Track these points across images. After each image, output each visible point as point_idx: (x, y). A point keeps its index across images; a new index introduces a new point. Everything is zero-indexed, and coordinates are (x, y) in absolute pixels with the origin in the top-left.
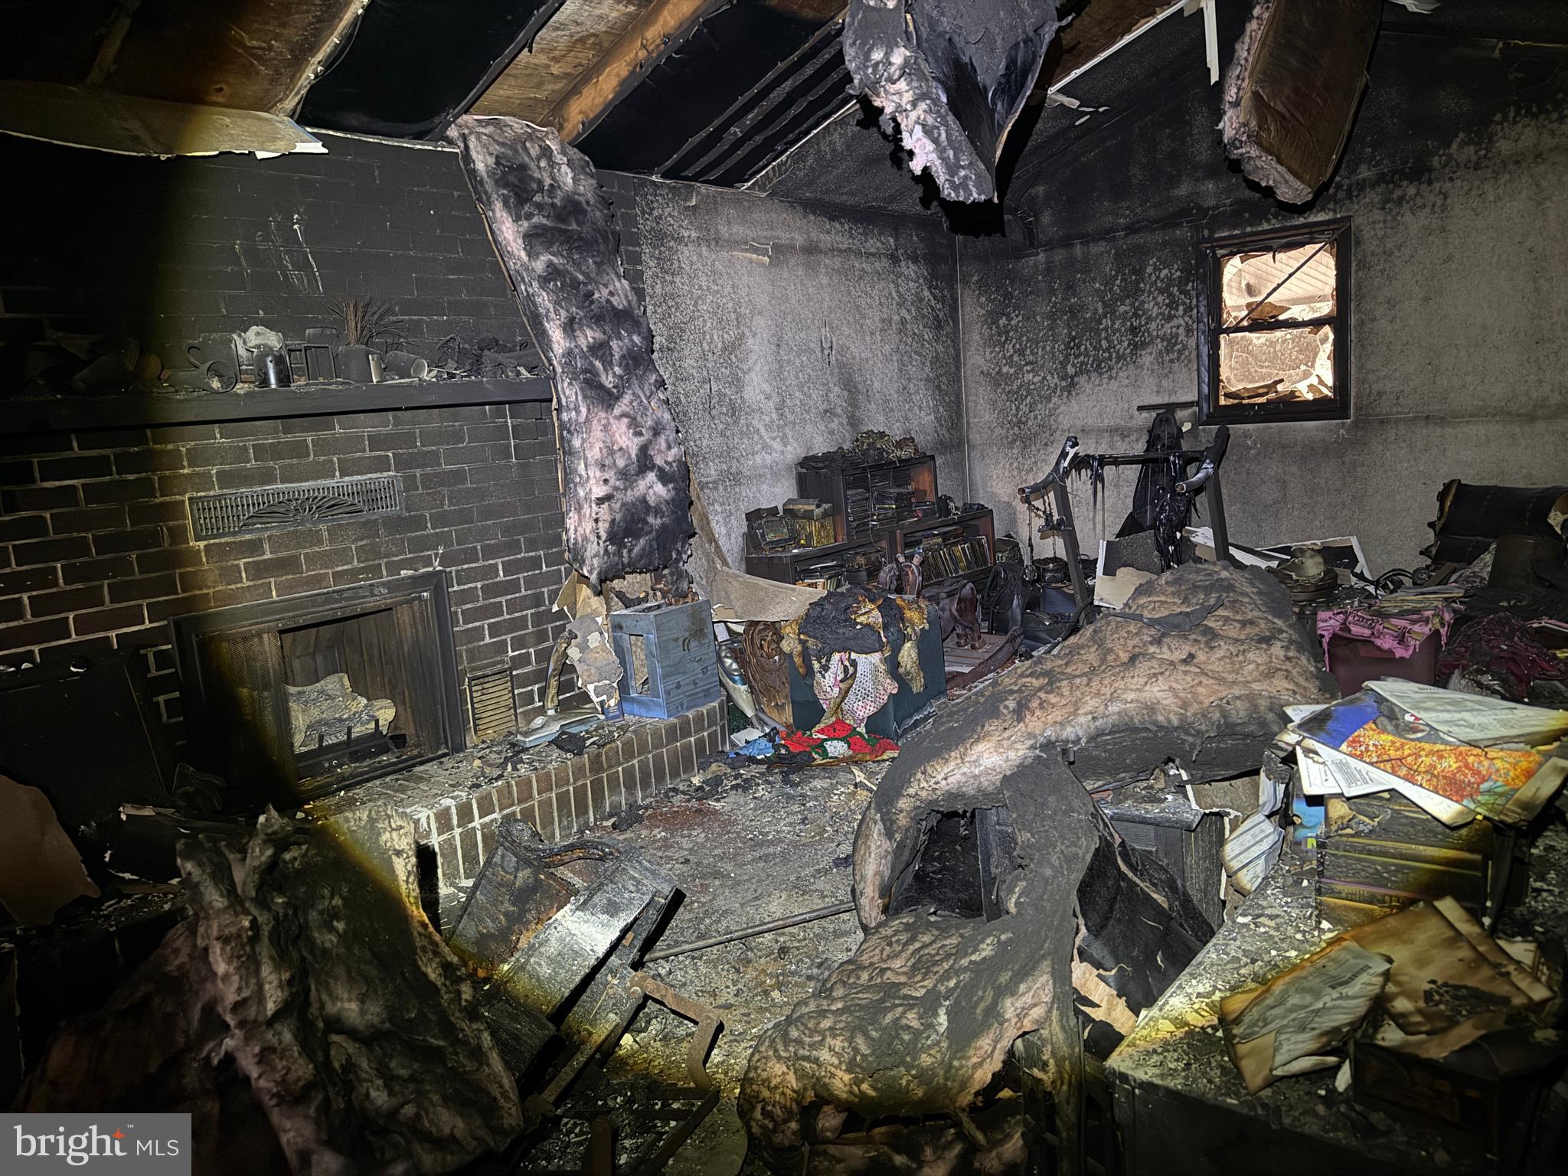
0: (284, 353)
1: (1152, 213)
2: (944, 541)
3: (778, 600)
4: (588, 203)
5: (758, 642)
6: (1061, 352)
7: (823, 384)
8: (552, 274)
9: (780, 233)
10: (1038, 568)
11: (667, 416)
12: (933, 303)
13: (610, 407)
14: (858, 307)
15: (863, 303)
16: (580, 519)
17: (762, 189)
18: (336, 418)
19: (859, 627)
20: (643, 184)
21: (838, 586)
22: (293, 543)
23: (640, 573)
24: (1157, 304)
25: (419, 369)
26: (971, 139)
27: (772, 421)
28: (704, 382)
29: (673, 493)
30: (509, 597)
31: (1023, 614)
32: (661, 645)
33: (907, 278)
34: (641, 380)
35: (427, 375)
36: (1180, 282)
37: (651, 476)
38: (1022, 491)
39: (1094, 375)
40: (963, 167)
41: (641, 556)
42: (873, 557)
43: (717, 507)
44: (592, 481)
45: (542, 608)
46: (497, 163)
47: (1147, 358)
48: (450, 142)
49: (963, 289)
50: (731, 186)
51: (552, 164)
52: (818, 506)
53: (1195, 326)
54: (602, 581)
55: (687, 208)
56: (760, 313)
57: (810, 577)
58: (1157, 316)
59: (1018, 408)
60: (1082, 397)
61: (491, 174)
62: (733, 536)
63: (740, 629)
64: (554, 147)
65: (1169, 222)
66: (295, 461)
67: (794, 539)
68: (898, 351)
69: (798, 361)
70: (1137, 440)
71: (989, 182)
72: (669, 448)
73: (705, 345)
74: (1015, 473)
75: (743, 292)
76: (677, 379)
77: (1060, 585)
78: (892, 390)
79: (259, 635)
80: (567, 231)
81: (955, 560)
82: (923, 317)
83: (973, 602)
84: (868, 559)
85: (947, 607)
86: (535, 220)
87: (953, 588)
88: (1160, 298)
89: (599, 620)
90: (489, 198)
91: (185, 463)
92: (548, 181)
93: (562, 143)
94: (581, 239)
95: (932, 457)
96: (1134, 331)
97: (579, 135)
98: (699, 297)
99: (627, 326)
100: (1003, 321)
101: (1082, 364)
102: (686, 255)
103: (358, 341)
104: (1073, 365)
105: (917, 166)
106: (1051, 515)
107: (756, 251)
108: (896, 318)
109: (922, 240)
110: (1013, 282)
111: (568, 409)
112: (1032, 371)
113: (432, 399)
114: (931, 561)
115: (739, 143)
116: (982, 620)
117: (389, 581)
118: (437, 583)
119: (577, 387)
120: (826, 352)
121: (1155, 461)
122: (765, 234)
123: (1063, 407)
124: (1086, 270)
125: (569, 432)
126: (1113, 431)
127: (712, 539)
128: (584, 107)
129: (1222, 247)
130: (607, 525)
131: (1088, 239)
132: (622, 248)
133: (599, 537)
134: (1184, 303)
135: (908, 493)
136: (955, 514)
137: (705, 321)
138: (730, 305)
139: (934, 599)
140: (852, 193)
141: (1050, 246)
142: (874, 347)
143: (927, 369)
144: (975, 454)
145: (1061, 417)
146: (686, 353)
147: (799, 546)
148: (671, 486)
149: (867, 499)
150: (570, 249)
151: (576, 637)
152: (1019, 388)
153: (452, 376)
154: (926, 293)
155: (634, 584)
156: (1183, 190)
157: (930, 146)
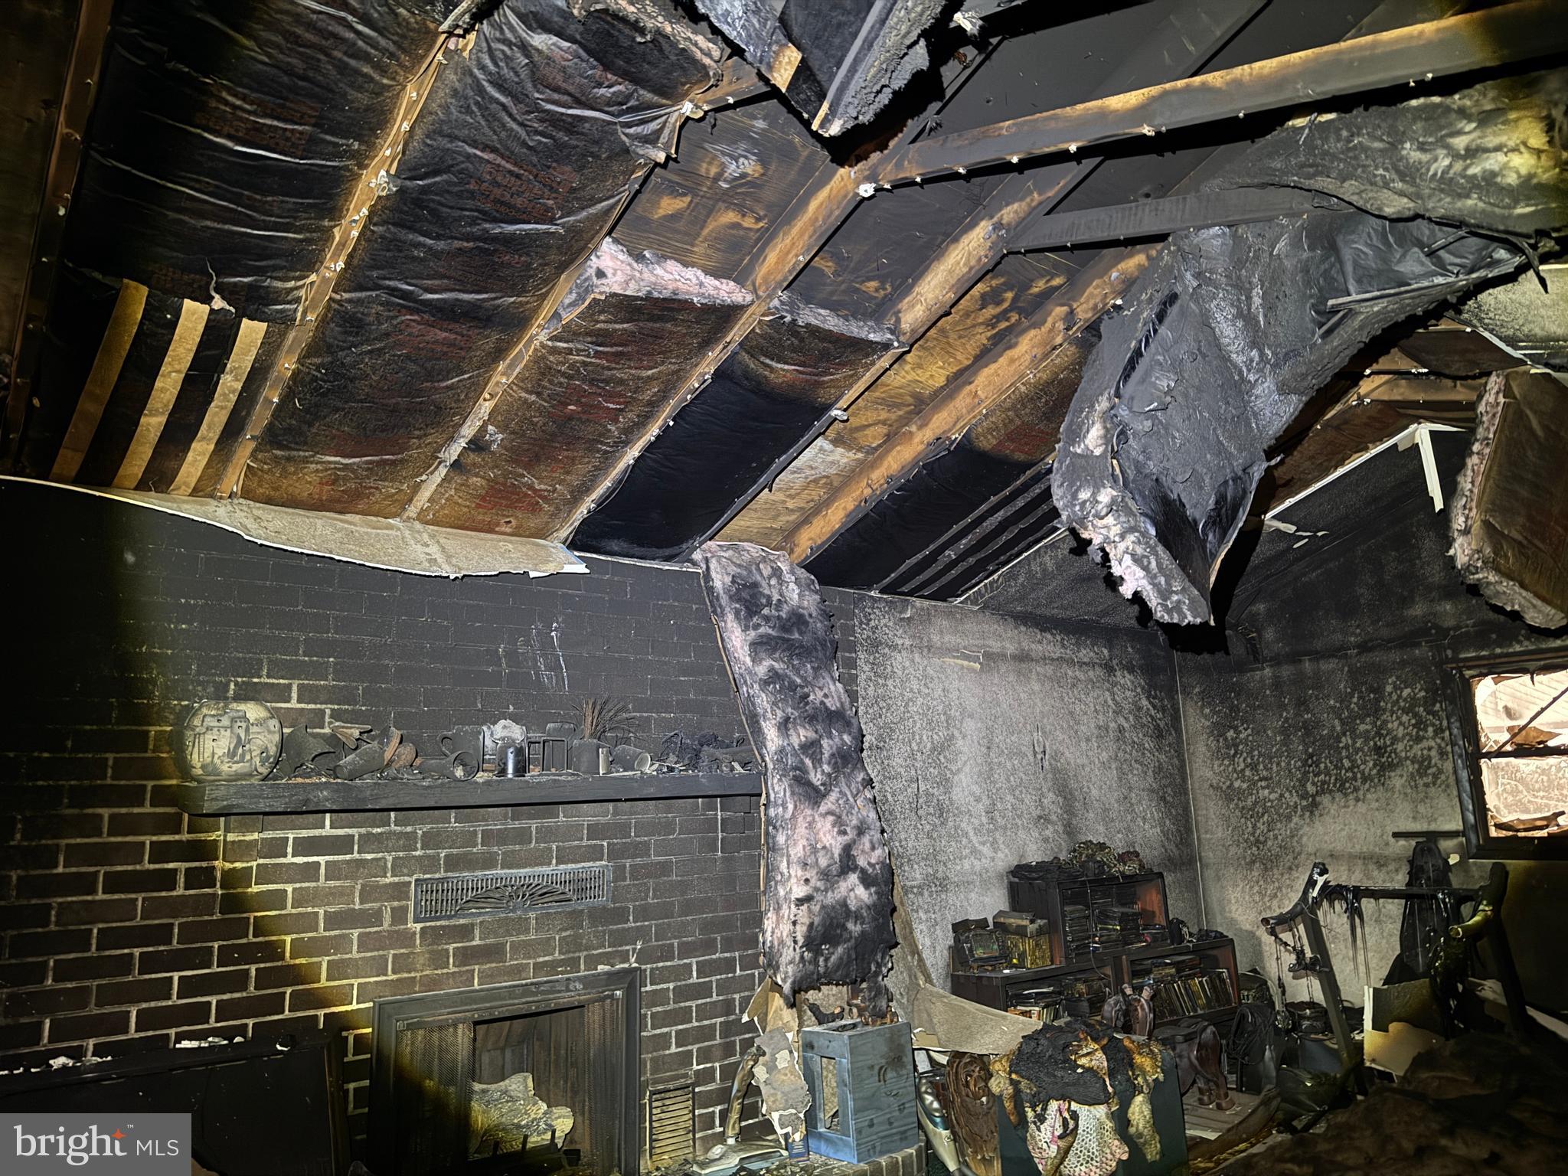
0: (525, 745)
1: (1385, 633)
2: (1178, 972)
3: (988, 1028)
4: (810, 615)
5: (963, 1077)
6: (1298, 769)
7: (1035, 789)
8: (774, 677)
9: (991, 642)
10: (1292, 1014)
11: (873, 815)
12: (1153, 712)
13: (816, 804)
14: (1071, 713)
15: (1078, 708)
16: (778, 921)
17: (975, 603)
18: (561, 807)
19: (1080, 1070)
20: (862, 598)
21: (1056, 1017)
22: (501, 931)
23: (837, 985)
24: (1401, 724)
25: (642, 762)
26: (1183, 567)
27: (982, 825)
28: (912, 781)
29: (875, 897)
30: (700, 1002)
31: (1278, 1069)
32: (855, 1073)
33: (1123, 687)
34: (848, 777)
35: (649, 769)
36: (1426, 702)
37: (853, 878)
38: (1265, 921)
39: (1338, 795)
40: (1176, 593)
41: (840, 964)
42: (1096, 985)
43: (921, 914)
44: (793, 880)
45: (732, 1017)
46: (733, 582)
47: (1397, 780)
48: (694, 564)
49: (1184, 700)
50: (945, 600)
51: (781, 582)
52: (1032, 922)
53: (1449, 748)
54: (797, 990)
55: (902, 619)
56: (971, 716)
57: (1024, 1004)
58: (1404, 736)
59: (1254, 826)
60: (1328, 819)
61: (727, 591)
62: (938, 948)
63: (943, 1060)
64: (784, 567)
65: (1408, 641)
66: (517, 847)
67: (1005, 957)
68: (1116, 758)
69: (1009, 765)
70: (1397, 870)
71: (1204, 606)
72: (873, 848)
73: (914, 745)
74: (1257, 898)
75: (954, 695)
76: (885, 777)
77: (1320, 1036)
78: (1112, 799)
79: (455, 1026)
80: (788, 640)
81: (1192, 996)
82: (1143, 726)
83: (1217, 1050)
84: (1090, 987)
85: (1185, 1053)
86: (762, 630)
87: (1191, 1030)
88: (1405, 718)
89: (790, 1036)
90: (723, 610)
91: (419, 845)
92: (776, 597)
93: (791, 565)
94: (802, 646)
95: (1160, 875)
96: (1379, 750)
97: (807, 557)
98: (910, 700)
99: (837, 726)
100: (1231, 734)
101: (1324, 782)
102: (899, 661)
103: (592, 735)
104: (1314, 784)
105: (1127, 591)
106: (1302, 951)
107: (967, 658)
108: (1113, 725)
109: (1138, 651)
110: (1238, 695)
111: (776, 805)
112: (1267, 787)
113: (651, 791)
114: (1163, 994)
115: (953, 564)
116: (1230, 1072)
117: (585, 977)
118: (630, 980)
119: (786, 783)
120: (1039, 757)
121: (1421, 897)
122: (977, 642)
123: (1306, 829)
124: (1318, 686)
125: (775, 827)
126: (1367, 858)
127: (915, 951)
128: (812, 535)
129: (1469, 668)
130: (805, 928)
131: (1317, 656)
132: (839, 654)
133: (795, 942)
134: (1433, 725)
135: (1134, 914)
136: (1190, 941)
137: (914, 722)
138: (940, 708)
139: (1167, 1042)
140: (1062, 607)
141: (1276, 661)
142: (1090, 753)
143: (1150, 780)
144: (1210, 873)
145: (1305, 839)
146: (895, 752)
147: (1011, 966)
148: (873, 890)
149: (1087, 917)
150: (791, 657)
151: (764, 1054)
152: (1255, 804)
153: (671, 769)
154: (1145, 702)
155: (829, 997)
156: (1418, 610)
157: (1141, 573)
